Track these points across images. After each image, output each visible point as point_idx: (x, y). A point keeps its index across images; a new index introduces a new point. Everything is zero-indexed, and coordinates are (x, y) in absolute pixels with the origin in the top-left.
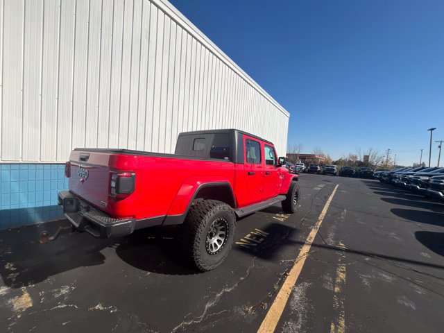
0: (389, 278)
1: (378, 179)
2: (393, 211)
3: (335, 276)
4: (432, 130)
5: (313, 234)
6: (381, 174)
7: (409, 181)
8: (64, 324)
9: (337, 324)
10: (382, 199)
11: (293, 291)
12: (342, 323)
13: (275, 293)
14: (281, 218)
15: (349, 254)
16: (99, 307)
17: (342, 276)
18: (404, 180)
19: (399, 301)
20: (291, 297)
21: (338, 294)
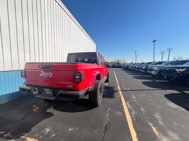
0: (144, 95)
1: (123, 68)
2: (133, 77)
3: (133, 98)
4: (136, 51)
5: (119, 87)
6: (124, 66)
7: (133, 68)
8: (62, 140)
9: (142, 109)
10: (129, 74)
11: (126, 104)
12: (142, 108)
13: (122, 106)
14: (107, 84)
15: (132, 91)
16: (70, 130)
17: (134, 97)
18: (132, 67)
19: (149, 100)
20: (127, 106)
21: (136, 102)
